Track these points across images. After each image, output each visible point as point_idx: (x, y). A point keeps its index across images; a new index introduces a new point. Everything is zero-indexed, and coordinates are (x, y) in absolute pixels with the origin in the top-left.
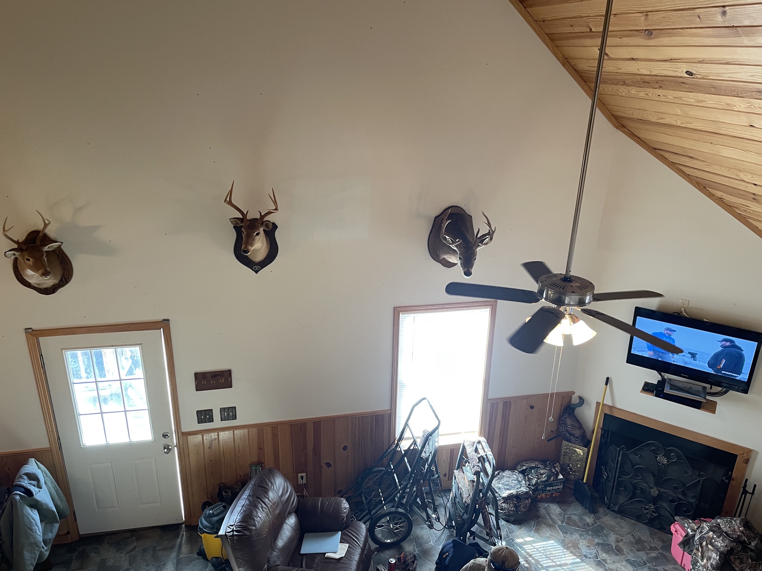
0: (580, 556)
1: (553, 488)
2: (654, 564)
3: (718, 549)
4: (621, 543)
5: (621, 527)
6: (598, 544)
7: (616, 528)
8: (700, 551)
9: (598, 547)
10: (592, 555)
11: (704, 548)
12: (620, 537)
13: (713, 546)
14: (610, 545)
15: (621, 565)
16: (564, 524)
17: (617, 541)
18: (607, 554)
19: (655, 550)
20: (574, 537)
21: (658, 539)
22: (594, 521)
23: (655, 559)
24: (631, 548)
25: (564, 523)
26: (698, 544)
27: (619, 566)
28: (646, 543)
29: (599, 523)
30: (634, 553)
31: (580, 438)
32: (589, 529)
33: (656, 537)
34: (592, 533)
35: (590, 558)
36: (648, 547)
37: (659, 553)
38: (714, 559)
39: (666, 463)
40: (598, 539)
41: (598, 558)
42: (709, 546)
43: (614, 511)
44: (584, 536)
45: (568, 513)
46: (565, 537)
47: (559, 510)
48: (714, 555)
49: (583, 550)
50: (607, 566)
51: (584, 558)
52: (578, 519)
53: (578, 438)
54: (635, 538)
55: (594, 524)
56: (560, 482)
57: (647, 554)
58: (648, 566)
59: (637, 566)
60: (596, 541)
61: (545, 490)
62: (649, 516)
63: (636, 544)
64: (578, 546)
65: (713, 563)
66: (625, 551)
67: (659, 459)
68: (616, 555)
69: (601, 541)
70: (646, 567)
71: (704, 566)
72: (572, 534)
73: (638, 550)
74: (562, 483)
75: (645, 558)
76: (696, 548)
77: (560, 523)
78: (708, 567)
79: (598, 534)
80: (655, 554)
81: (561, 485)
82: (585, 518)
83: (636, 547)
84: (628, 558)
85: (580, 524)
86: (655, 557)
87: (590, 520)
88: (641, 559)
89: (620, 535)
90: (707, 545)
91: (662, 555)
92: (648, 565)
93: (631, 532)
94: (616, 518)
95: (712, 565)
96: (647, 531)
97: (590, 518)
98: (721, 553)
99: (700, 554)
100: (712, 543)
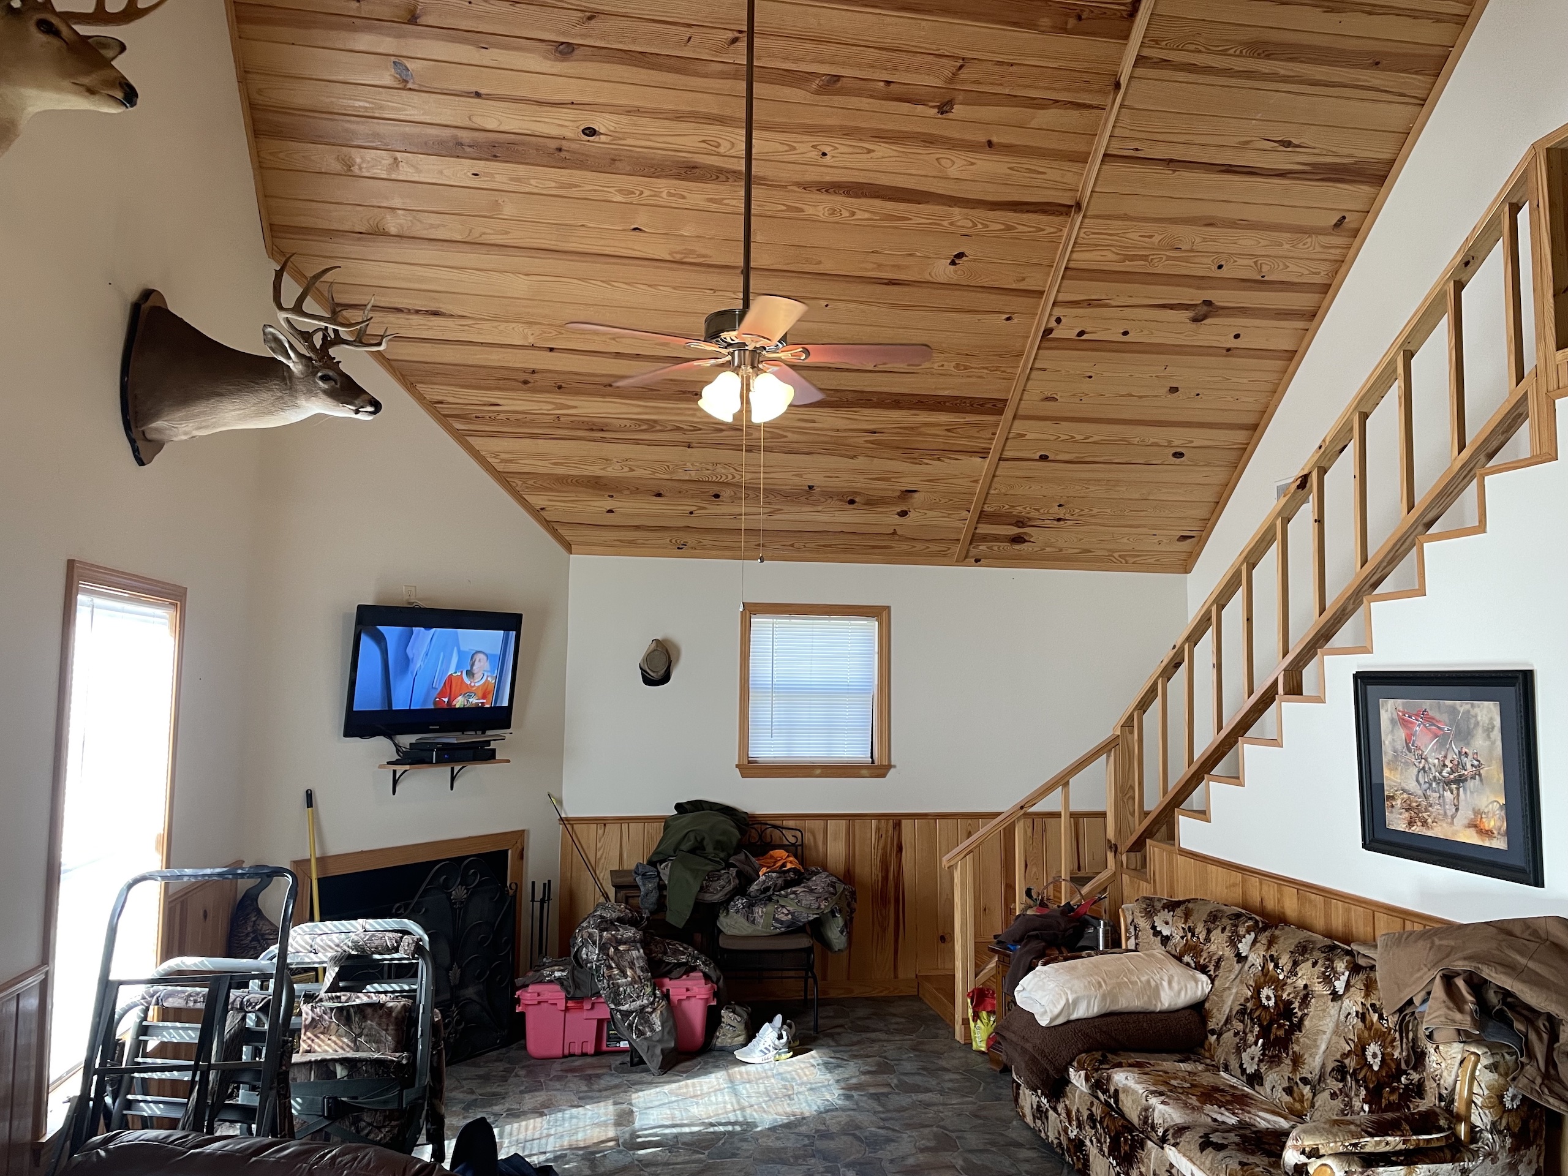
3: (634, 941)
8: (614, 965)
11: (616, 957)
13: (625, 943)
19: (514, 1069)
21: (489, 1063)
23: (532, 1072)
24: (496, 1085)
30: (510, 1085)
33: (485, 1064)
36: (504, 1073)
37: (521, 1068)
38: (638, 958)
39: (466, 896)
42: (621, 948)
48: (635, 953)
57: (517, 1076)
63: (488, 1079)
65: (641, 965)
66: (499, 1090)
67: (454, 896)
71: (633, 982)
73: (505, 1080)
75: (526, 1079)
78: (639, 977)
80: (522, 1071)
83: (496, 1081)
86: (528, 1072)
90: (615, 949)
95: (641, 969)
98: (641, 941)
99: (616, 972)
100: (620, 942)
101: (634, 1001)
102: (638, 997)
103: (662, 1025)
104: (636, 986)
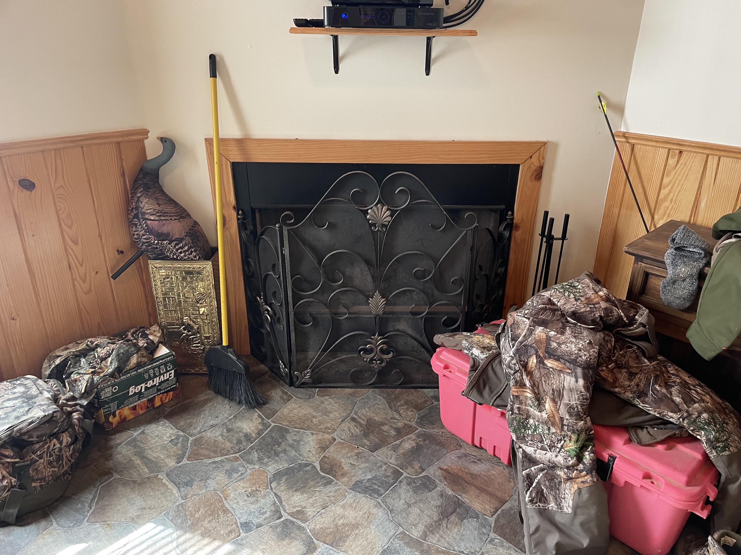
0: (231, 532)
1: (149, 386)
2: (417, 465)
3: (574, 362)
4: (332, 449)
5: (326, 412)
6: (277, 476)
7: (314, 420)
8: (528, 384)
9: (279, 484)
10: (266, 513)
11: (536, 374)
12: (327, 436)
13: (558, 359)
14: (307, 465)
15: (343, 507)
16: (185, 461)
17: (323, 448)
18: (302, 493)
19: (408, 434)
20: (212, 484)
21: (405, 407)
22: (263, 423)
23: (416, 451)
24: (356, 451)
25: (185, 459)
26: (517, 368)
27: (339, 511)
28: (386, 424)
29: (273, 424)
30: (367, 461)
31: (188, 239)
32: (252, 448)
33: (401, 405)
34: (259, 454)
35: (259, 526)
36: (393, 433)
37: (419, 436)
38: (571, 390)
39: (389, 219)
40: (276, 461)
41: (280, 517)
42: (550, 363)
43: (303, 385)
44: (241, 469)
45: (196, 431)
46: (185, 497)
47: (171, 431)
48: (569, 381)
49: (237, 513)
50: (308, 527)
51: (243, 535)
52: (222, 435)
53: (180, 240)
54: (361, 425)
55: (261, 430)
56: (165, 364)
57: (395, 449)
58: (406, 477)
59: (382, 490)
60: (272, 468)
61: (126, 396)
62: (376, 365)
63: (366, 435)
64: (223, 505)
65: (573, 403)
66: (345, 463)
67: (371, 216)
68: (325, 485)
69: (283, 465)
70: (401, 482)
71: (550, 422)
72: (205, 479)
73: (374, 449)
74: (170, 366)
75: (393, 461)
76: (516, 382)
77: (172, 463)
78: (562, 419)
79: (275, 451)
80: (410, 442)
81: (167, 371)
82: (239, 424)
83: (368, 443)
84: (354, 479)
85: (228, 445)
86: (413, 448)
87: (251, 425)
88: (384, 467)
89: (326, 431)
90: (541, 362)
91: (425, 436)
92: (405, 474)
93: (349, 415)
94: (311, 397)
95: (570, 409)
96: (380, 400)
97: (251, 420)
98: (587, 367)
99: (529, 394)
100: (551, 354)
101: (543, 449)
102: (551, 447)
103: (576, 508)
104: (553, 430)
